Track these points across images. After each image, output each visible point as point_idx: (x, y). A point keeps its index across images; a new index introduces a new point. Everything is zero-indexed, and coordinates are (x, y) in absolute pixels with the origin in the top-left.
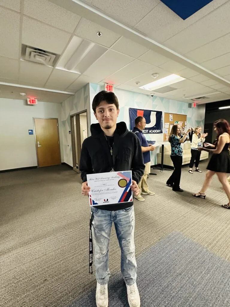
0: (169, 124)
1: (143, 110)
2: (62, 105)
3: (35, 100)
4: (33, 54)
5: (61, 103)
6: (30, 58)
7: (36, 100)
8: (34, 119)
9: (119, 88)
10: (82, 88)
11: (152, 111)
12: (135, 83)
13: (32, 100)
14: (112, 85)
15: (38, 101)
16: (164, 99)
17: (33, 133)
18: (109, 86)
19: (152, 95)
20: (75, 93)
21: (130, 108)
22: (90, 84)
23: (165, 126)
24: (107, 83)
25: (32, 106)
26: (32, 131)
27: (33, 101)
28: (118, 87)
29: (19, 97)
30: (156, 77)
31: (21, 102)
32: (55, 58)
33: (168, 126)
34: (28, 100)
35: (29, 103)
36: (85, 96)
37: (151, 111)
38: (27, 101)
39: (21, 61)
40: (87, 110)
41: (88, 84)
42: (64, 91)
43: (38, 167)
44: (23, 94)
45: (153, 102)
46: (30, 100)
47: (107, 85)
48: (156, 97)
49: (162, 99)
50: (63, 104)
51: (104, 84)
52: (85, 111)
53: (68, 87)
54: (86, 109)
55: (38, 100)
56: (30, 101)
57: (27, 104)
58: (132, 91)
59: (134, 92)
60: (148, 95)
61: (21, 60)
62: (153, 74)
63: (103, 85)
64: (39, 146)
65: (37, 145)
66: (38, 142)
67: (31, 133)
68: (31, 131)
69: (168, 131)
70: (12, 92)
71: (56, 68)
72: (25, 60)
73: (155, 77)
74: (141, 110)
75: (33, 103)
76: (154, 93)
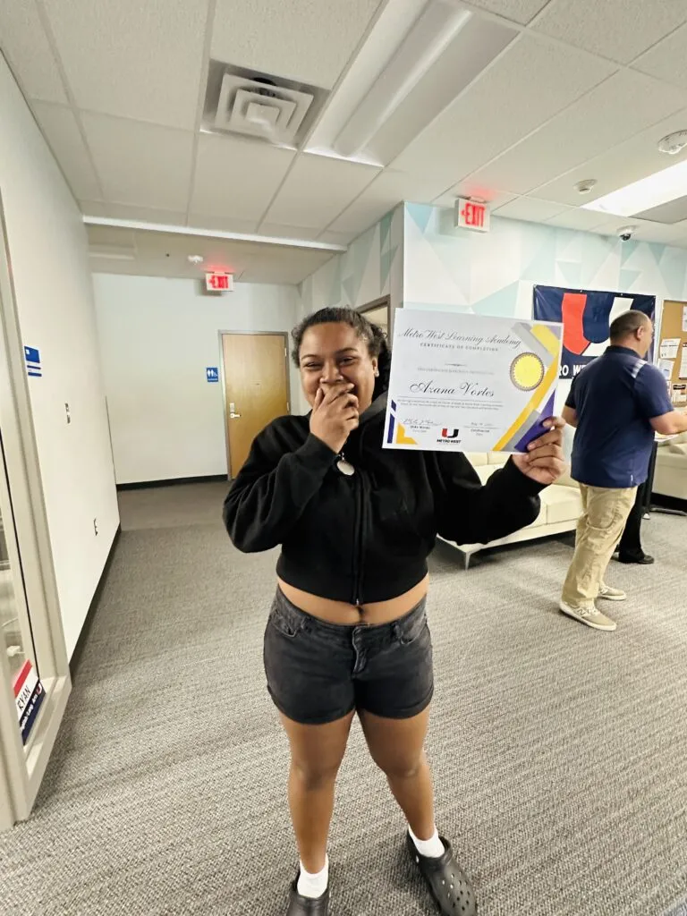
0: (677, 341)
1: (584, 292)
2: (300, 292)
3: (226, 278)
4: (241, 97)
5: (299, 285)
6: (229, 119)
7: (230, 278)
8: (221, 335)
9: (503, 215)
10: (375, 225)
11: (618, 295)
12: (576, 188)
13: (220, 278)
14: (483, 205)
15: (235, 281)
16: (667, 248)
17: (217, 377)
18: (474, 208)
19: (626, 232)
20: (349, 245)
21: (538, 287)
22: (406, 204)
23: (662, 351)
24: (468, 198)
25: (217, 298)
26: (215, 370)
27: (222, 282)
28: (500, 212)
29: (186, 270)
30: (679, 149)
31: (190, 286)
32: (311, 106)
33: (676, 349)
34: (208, 277)
35: (210, 287)
36: (385, 250)
37: (613, 295)
38: (203, 283)
39: (203, 133)
40: (388, 297)
41: (402, 203)
42: (316, 239)
43: (229, 478)
44: (197, 258)
45: (622, 264)
46: (213, 277)
47: (468, 205)
48: (637, 242)
49: (658, 248)
50: (304, 289)
51: (457, 202)
52: (383, 301)
53: (329, 225)
54: (384, 294)
55: (234, 277)
56: (212, 282)
57: (205, 292)
58: (547, 222)
59: (554, 229)
60: (605, 237)
61: (201, 130)
62: (667, 138)
63: (453, 206)
64: (233, 416)
65: (227, 413)
66: (232, 405)
67: (213, 377)
68: (212, 372)
69: (671, 371)
70: (168, 255)
71: (306, 151)
72: (213, 129)
73: (673, 148)
74: (577, 292)
75: (220, 286)
76: (634, 227)
